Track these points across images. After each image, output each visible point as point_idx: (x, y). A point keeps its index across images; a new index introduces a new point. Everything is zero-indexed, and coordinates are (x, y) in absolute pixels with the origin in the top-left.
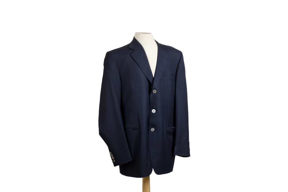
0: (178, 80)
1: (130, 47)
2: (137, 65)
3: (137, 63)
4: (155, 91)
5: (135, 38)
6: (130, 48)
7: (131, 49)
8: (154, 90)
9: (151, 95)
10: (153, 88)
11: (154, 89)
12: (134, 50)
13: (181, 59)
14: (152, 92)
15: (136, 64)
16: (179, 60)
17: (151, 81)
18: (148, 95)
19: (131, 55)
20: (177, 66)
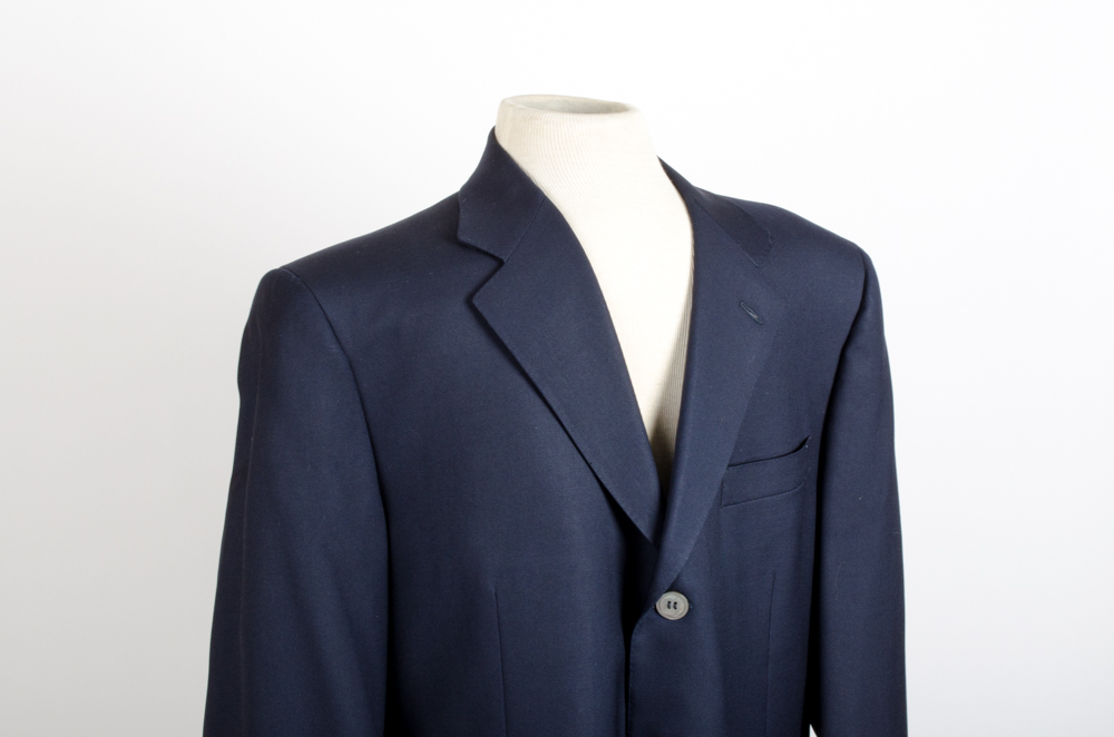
0: (838, 483)
1: (463, 238)
2: (532, 394)
3: (527, 368)
4: (672, 606)
5: (504, 143)
6: (465, 246)
7: (479, 251)
8: (672, 596)
9: (640, 637)
10: (665, 578)
11: (673, 588)
12: (501, 263)
13: (869, 314)
14: (648, 614)
15: (521, 381)
16: (850, 319)
17: (644, 525)
18: (620, 639)
19: (476, 302)
20: (834, 371)
